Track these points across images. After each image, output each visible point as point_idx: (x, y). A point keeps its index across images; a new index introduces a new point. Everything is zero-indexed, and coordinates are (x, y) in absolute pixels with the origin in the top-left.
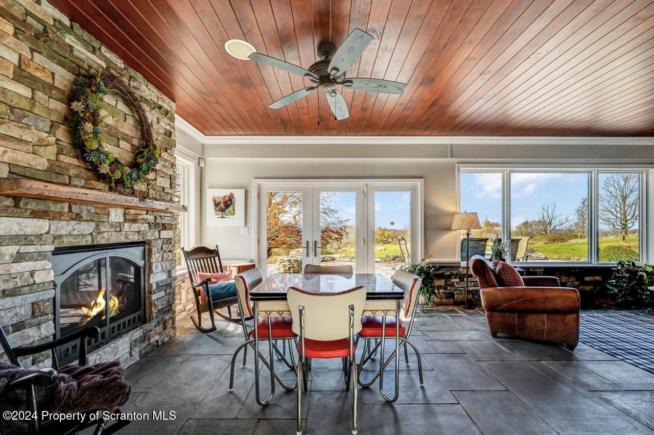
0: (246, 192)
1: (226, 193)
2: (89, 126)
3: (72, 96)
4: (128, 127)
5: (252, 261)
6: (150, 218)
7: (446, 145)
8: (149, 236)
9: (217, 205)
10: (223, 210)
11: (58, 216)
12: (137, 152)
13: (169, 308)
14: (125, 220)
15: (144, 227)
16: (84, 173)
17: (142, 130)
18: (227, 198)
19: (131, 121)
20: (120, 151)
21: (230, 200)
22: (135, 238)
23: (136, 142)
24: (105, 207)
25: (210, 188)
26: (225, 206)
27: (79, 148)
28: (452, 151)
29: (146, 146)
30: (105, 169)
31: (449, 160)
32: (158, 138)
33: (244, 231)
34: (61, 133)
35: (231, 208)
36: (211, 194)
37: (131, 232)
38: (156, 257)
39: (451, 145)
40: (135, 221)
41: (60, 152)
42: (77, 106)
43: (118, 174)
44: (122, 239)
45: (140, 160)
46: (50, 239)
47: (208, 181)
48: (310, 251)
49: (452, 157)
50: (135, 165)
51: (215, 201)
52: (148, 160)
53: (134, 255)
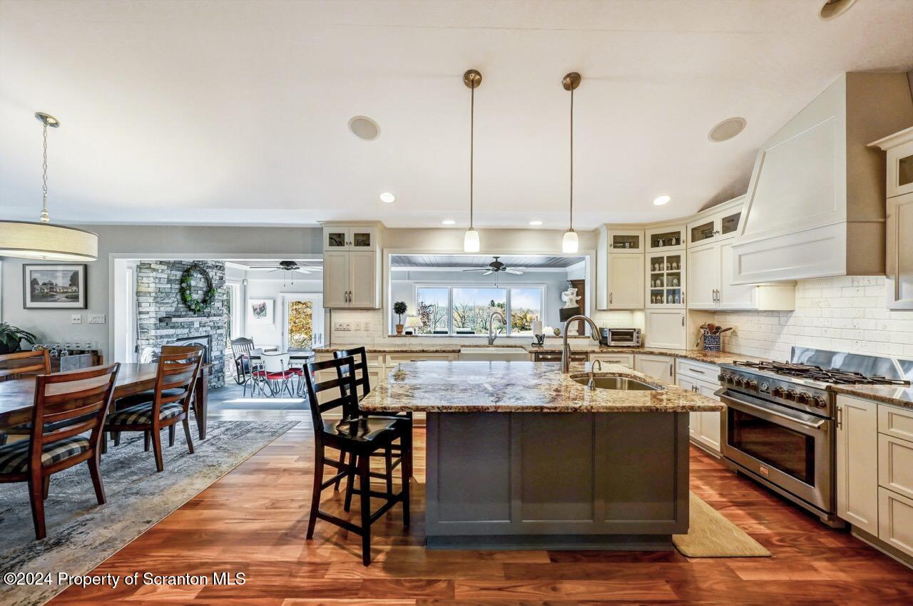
0: (274, 302)
1: (260, 302)
2: (188, 292)
3: (182, 281)
4: (202, 284)
5: (278, 346)
6: (212, 324)
7: (405, 272)
8: (211, 333)
9: (255, 310)
10: (259, 314)
11: (178, 327)
12: (206, 293)
13: (221, 370)
14: (200, 326)
15: (209, 328)
16: (186, 309)
17: (208, 283)
18: (261, 306)
19: (203, 280)
20: (197, 296)
21: (264, 307)
22: (204, 334)
23: (205, 289)
24: (192, 323)
25: (251, 299)
26: (261, 310)
27: (184, 300)
28: (409, 276)
29: (210, 291)
30: (193, 307)
31: (407, 281)
32: (215, 283)
33: (272, 327)
34: (179, 297)
35: (264, 312)
36: (252, 303)
37: (202, 332)
38: (214, 343)
39: (409, 272)
40: (204, 326)
41: (178, 304)
42: (184, 285)
43: (198, 308)
44: (199, 335)
45: (207, 298)
46: (175, 336)
47: (249, 294)
48: (317, 340)
49: (409, 279)
50: (204, 301)
51: (253, 307)
52: (210, 298)
53: (204, 342)
